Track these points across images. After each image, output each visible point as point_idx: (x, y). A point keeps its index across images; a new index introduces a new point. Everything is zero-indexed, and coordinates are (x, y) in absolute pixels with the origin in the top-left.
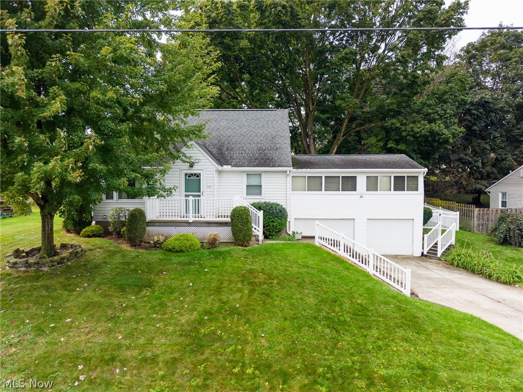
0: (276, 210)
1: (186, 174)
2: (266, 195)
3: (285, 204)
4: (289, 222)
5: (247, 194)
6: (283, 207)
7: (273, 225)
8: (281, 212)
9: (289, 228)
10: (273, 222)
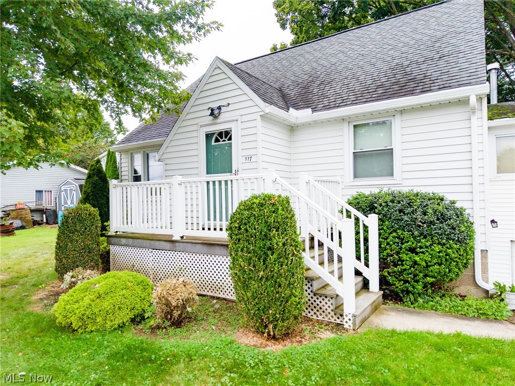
0: (425, 214)
1: (208, 136)
2: (406, 175)
3: (468, 196)
4: (484, 252)
5: (355, 176)
6: (458, 205)
7: (415, 263)
8: (443, 218)
9: (485, 270)
10: (413, 250)
